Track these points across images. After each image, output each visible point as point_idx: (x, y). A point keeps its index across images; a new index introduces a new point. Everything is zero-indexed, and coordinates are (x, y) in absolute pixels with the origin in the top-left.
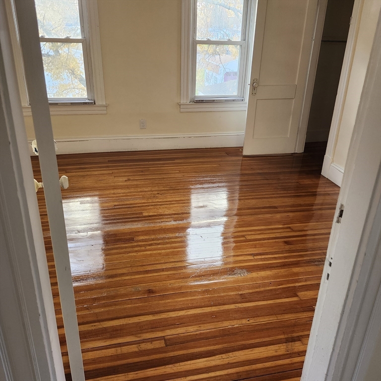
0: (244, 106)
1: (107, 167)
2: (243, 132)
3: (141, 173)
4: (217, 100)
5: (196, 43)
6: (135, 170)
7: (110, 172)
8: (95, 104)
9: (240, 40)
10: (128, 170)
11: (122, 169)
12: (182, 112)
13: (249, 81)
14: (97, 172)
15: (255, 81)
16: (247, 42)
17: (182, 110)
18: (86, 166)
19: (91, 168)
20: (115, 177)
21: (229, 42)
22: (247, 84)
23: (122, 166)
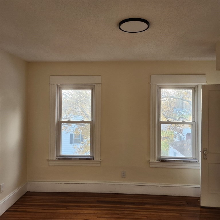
0: (199, 166)
1: (95, 207)
2: (199, 186)
3: (117, 216)
4: (176, 160)
5: (160, 123)
6: (113, 212)
7: (95, 212)
8: (94, 159)
9: (191, 121)
10: (108, 212)
11: (105, 210)
12: (151, 167)
13: (200, 149)
14: (87, 211)
15: (205, 149)
16: (196, 123)
17: (151, 166)
18: (81, 205)
19: (83, 206)
20: (97, 217)
21: (183, 123)
22: (199, 152)
23: (105, 207)
